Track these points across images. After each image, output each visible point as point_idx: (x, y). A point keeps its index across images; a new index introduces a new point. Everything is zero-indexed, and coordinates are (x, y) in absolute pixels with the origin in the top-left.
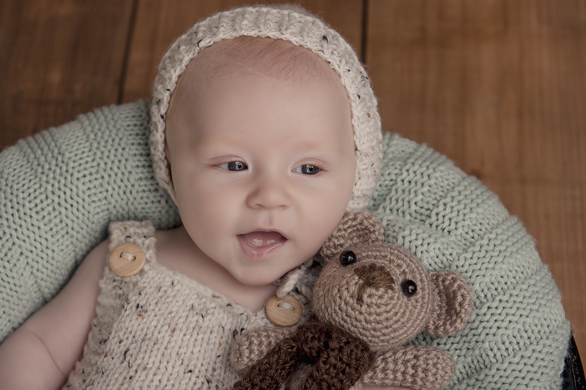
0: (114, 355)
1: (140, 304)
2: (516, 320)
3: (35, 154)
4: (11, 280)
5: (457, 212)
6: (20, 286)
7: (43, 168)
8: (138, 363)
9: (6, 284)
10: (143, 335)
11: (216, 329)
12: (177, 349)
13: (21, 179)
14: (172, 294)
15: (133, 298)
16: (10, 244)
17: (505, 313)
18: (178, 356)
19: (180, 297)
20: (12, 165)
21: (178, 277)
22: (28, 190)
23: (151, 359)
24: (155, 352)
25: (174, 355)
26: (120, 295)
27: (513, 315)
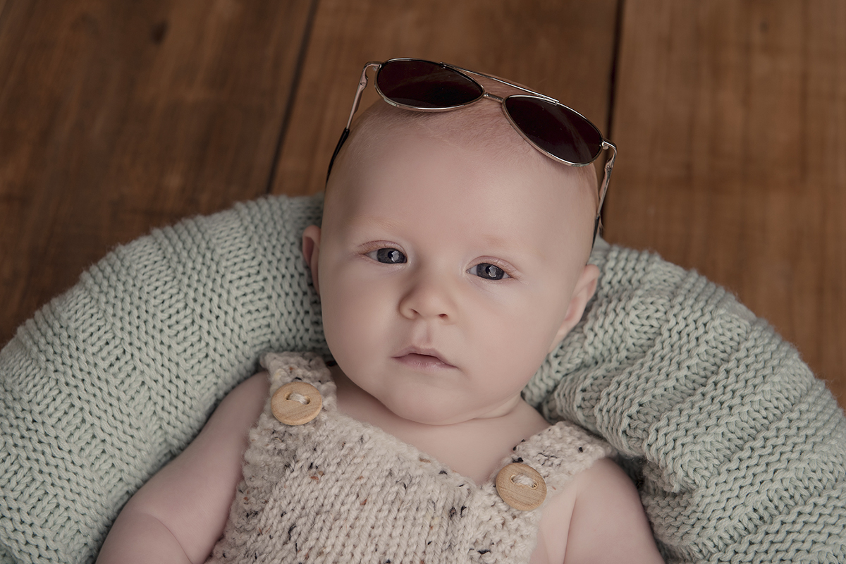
0: (272, 532)
1: (315, 462)
2: (837, 532)
3: (174, 248)
4: (125, 419)
5: (744, 382)
6: (138, 429)
7: (184, 267)
8: (310, 545)
9: (118, 424)
10: (317, 506)
11: (423, 505)
12: (368, 528)
13: (153, 279)
14: (362, 454)
15: (304, 455)
16: (129, 368)
17: (823, 521)
18: (370, 539)
19: (373, 458)
20: (142, 259)
21: (369, 431)
22: (162, 295)
23: (329, 540)
24: (336, 531)
25: (364, 536)
26: (280, 451)
27: (834, 524)
